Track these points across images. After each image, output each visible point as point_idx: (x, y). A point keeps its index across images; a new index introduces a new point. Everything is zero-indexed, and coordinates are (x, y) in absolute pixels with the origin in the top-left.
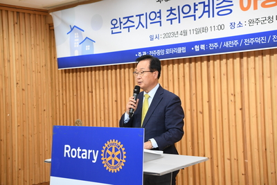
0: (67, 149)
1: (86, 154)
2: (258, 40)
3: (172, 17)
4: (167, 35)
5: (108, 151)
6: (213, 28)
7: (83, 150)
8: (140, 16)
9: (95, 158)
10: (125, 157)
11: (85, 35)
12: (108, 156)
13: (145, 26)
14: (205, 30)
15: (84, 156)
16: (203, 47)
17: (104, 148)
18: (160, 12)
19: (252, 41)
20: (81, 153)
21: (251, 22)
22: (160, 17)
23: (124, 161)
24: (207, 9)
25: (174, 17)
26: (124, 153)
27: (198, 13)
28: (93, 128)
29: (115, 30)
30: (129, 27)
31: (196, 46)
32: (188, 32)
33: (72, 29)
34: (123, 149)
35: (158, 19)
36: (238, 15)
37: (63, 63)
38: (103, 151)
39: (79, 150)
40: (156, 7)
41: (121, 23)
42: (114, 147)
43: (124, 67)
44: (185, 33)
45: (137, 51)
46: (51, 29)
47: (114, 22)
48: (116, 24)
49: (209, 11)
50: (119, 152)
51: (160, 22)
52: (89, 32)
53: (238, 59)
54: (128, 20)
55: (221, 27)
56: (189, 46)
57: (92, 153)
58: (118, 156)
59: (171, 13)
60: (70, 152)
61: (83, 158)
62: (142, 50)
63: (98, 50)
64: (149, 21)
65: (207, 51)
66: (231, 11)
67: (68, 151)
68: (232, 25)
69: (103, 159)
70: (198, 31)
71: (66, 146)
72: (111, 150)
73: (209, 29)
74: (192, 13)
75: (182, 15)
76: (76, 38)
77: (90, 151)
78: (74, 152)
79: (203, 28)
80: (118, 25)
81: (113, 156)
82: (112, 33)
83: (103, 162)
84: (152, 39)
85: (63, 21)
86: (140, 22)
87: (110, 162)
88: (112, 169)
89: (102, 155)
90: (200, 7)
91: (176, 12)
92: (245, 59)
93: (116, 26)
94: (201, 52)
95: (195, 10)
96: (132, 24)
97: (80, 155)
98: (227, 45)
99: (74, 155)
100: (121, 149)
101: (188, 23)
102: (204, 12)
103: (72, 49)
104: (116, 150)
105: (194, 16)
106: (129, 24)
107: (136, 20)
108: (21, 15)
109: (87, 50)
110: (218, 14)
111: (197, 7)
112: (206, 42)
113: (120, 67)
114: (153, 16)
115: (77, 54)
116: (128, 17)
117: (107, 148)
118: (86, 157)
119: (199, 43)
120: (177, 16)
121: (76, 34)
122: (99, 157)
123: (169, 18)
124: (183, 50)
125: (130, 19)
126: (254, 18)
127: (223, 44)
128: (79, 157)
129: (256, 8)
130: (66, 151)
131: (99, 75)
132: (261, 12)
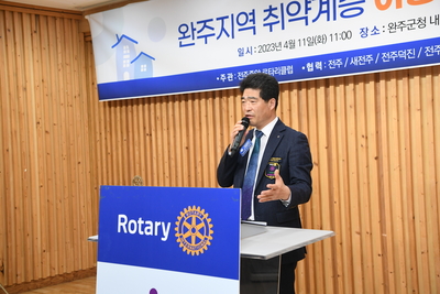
0: (123, 220)
1: (151, 228)
2: (403, 54)
3: (272, 20)
4: (264, 48)
5: (185, 223)
6: (334, 37)
7: (147, 222)
8: (222, 19)
9: (166, 234)
10: (211, 232)
11: (139, 49)
12: (186, 230)
13: (230, 34)
14: (322, 39)
15: (149, 230)
16: (319, 65)
17: (179, 218)
18: (253, 13)
19: (394, 55)
20: (144, 226)
21: (392, 27)
22: (253, 20)
23: (210, 238)
24: (325, 7)
25: (275, 20)
26: (211, 226)
27: (312, 15)
28: (153, 188)
29: (184, 42)
30: (206, 37)
31: (308, 65)
32: (297, 43)
33: (119, 41)
34: (209, 220)
35: (250, 24)
36: (372, 16)
37: (106, 91)
38: (177, 223)
39: (141, 222)
40: (248, 5)
41: (193, 30)
42: (194, 217)
43: (199, 96)
44: (292, 44)
45: (218, 72)
46: (87, 41)
47: (183, 29)
48: (186, 33)
49: (328, 11)
50: (203, 224)
51: (254, 28)
52: (145, 44)
53: (372, 83)
54: (205, 26)
55: (347, 35)
56: (298, 63)
57: (160, 227)
58: (201, 231)
59: (271, 14)
60: (127, 226)
61: (147, 233)
62: (226, 71)
63: (159, 71)
64: (237, 27)
65: (326, 71)
66: (362, 10)
67: (123, 223)
68: (364, 32)
69: (177, 235)
70: (311, 42)
71: (120, 216)
72: (189, 221)
73: (329, 38)
74: (302, 14)
75: (287, 17)
76: (126, 53)
77: (157, 224)
78: (133, 225)
79: (319, 37)
80: (190, 33)
81: (194, 230)
82: (181, 46)
83: (178, 240)
84: (241, 54)
85: (105, 28)
86: (223, 29)
87: (189, 239)
88: (192, 250)
89: (177, 229)
90: (315, 5)
91: (277, 13)
92: (382, 82)
93: (186, 35)
94: (316, 73)
95: (307, 9)
96: (211, 32)
97: (143, 230)
98: (355, 61)
99: (132, 229)
100: (205, 220)
101: (296, 30)
102: (321, 12)
103: (120, 71)
104: (198, 222)
105: (306, 18)
106: (206, 31)
107: (217, 25)
108: (42, 20)
109: (143, 72)
110: (342, 15)
111: (309, 6)
112: (324, 58)
113: (193, 97)
114: (242, 19)
115: (127, 77)
116: (205, 22)
117: (183, 219)
118: (151, 233)
119: (313, 59)
120: (280, 19)
121: (125, 48)
122: (172, 232)
123: (266, 22)
124: (289, 70)
125: (208, 24)
126: (397, 20)
127: (350, 61)
128: (141, 233)
129: (399, 5)
130: (120, 224)
131: (161, 109)
132: (408, 12)
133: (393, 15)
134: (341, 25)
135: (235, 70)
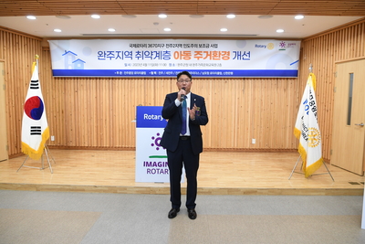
4: (134, 65)
6: (161, 65)
7: (155, 116)
8: (118, 52)
11: (77, 57)
13: (121, 58)
14: (157, 65)
16: (155, 73)
18: (131, 52)
21: (179, 64)
22: (132, 54)
24: (158, 55)
25: (140, 56)
27: (154, 57)
30: (111, 57)
32: (148, 65)
33: (67, 53)
35: (130, 56)
36: (173, 60)
37: (58, 74)
40: (130, 49)
41: (105, 54)
44: (146, 65)
45: (116, 71)
47: (100, 53)
51: (132, 57)
52: (80, 56)
54: (110, 53)
55: (165, 65)
56: (148, 71)
59: (138, 54)
61: (155, 119)
62: (119, 71)
63: (86, 67)
64: (124, 56)
65: (158, 75)
66: (170, 58)
68: (170, 65)
70: (153, 65)
71: (145, 115)
73: (159, 65)
74: (150, 56)
75: (144, 56)
76: (70, 58)
77: (159, 116)
82: (99, 59)
84: (126, 65)
85: (58, 47)
86: (118, 56)
90: (155, 54)
91: (141, 54)
93: (102, 55)
94: (154, 75)
95: (152, 55)
96: (113, 56)
98: (168, 73)
99: (150, 118)
101: (147, 60)
103: (66, 65)
107: (116, 54)
109: (79, 67)
110: (164, 58)
111: (152, 53)
112: (157, 71)
114: (127, 54)
115: (70, 68)
118: (157, 119)
119: (153, 71)
120: (142, 56)
121: (69, 56)
123: (137, 56)
124: (145, 73)
125: (112, 53)
127: (166, 73)
129: (181, 59)
131: (83, 82)
132: (183, 61)
133: (179, 61)
134: (163, 61)
135: (123, 71)
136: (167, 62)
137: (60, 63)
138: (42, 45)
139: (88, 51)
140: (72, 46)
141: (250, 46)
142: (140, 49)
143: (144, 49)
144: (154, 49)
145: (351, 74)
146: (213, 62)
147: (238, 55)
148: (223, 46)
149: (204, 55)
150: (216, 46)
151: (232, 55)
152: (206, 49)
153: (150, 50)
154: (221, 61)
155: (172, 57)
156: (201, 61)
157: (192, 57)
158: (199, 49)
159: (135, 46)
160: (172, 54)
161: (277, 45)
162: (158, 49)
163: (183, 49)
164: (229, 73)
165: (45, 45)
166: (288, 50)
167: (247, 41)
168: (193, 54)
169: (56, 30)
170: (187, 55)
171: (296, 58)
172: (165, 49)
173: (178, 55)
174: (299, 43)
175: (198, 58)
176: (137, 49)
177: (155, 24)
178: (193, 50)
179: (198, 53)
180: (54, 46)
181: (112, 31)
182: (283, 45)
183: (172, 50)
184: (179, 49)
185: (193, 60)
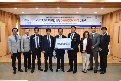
4: (48, 24)
8: (43, 19)
14: (55, 24)
27: (54, 21)
30: (40, 21)
33: (25, 20)
37: (22, 26)
40: (46, 19)
44: (52, 24)
45: (42, 26)
47: (37, 20)
51: (47, 21)
52: (30, 21)
55: (58, 24)
56: (52, 26)
62: (43, 26)
63: (32, 24)
64: (44, 21)
68: (60, 24)
76: (26, 22)
82: (36, 22)
84: (45, 24)
85: (23, 18)
86: (42, 21)
90: (54, 20)
98: (59, 26)
101: (52, 22)
109: (29, 24)
112: (55, 26)
115: (26, 25)
116: (40, 19)
132: (64, 22)
133: (62, 22)
134: (57, 22)
135: (44, 26)
136: (59, 23)
137: (23, 23)
138: (17, 17)
139: (32, 19)
140: (27, 17)
141: (86, 17)
142: (50, 19)
143: (51, 19)
144: (54, 18)
145: (119, 27)
146: (74, 23)
147: (82, 20)
148: (77, 17)
149: (71, 20)
150: (74, 17)
151: (80, 20)
152: (71, 19)
153: (53, 19)
154: (76, 22)
155: (60, 21)
156: (70, 22)
157: (67, 21)
158: (69, 19)
159: (48, 17)
160: (60, 20)
161: (94, 17)
162: (56, 19)
163: (64, 19)
164: (79, 26)
165: (18, 17)
166: (98, 19)
167: (85, 16)
168: (67, 20)
169: (22, 12)
170: (65, 20)
171: (101, 21)
172: (58, 18)
173: (62, 20)
174: (102, 16)
175: (69, 21)
176: (49, 19)
177: (55, 10)
178: (67, 19)
179: (69, 20)
180: (21, 17)
181: (41, 12)
182: (96, 17)
183: (60, 19)
184: (62, 19)
185: (67, 22)
